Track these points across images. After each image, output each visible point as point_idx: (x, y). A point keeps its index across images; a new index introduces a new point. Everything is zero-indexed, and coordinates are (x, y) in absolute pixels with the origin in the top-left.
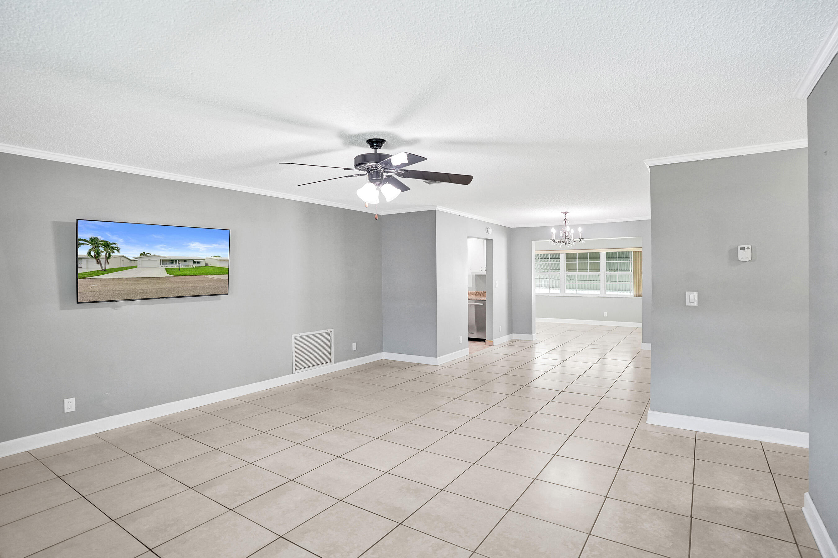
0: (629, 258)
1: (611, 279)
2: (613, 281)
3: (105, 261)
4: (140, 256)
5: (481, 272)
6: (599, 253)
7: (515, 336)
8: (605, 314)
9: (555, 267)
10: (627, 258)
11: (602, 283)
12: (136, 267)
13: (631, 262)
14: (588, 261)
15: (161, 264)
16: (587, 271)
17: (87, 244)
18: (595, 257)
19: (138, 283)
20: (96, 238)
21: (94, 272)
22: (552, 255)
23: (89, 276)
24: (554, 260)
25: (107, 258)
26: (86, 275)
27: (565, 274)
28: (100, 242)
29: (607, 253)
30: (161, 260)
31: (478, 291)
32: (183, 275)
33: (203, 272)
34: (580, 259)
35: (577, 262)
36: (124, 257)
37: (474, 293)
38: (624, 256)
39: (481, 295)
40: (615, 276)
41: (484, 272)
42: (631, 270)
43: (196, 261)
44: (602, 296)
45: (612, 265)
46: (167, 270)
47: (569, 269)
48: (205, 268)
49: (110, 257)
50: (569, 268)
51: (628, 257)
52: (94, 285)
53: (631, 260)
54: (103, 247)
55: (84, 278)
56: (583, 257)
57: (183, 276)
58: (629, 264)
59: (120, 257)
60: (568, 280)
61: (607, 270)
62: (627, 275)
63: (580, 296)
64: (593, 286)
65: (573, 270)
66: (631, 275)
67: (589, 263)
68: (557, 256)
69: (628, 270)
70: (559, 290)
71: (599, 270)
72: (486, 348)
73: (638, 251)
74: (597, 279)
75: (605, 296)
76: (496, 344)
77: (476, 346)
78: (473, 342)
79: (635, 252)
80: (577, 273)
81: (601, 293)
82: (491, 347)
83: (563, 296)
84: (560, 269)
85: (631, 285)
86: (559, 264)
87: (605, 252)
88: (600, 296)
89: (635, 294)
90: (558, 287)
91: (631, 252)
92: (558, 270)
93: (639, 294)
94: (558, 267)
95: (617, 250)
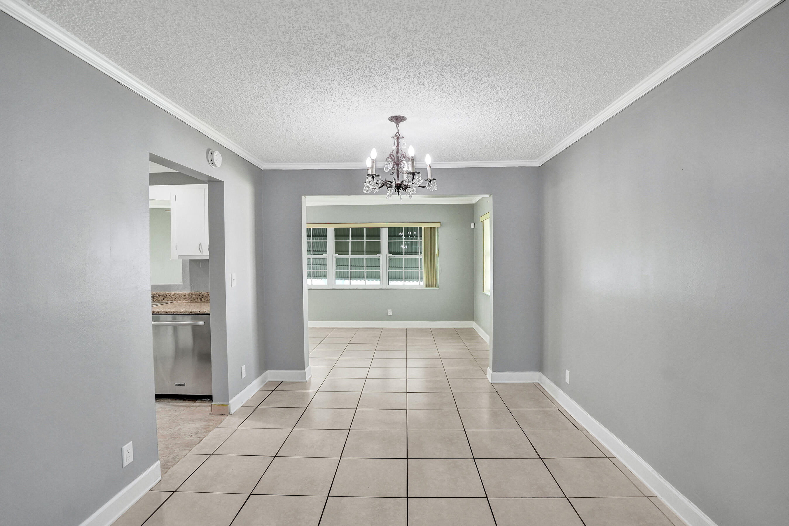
1: (394, 265)
2: (397, 266)
5: (200, 254)
6: (380, 228)
7: (272, 375)
8: (390, 313)
9: (317, 247)
10: (415, 236)
11: (384, 269)
13: (421, 242)
16: (364, 254)
18: (375, 233)
22: (314, 231)
24: (316, 237)
27: (334, 257)
29: (390, 230)
31: (195, 291)
34: (354, 238)
35: (350, 241)
37: (187, 296)
39: (201, 300)
40: (400, 260)
41: (205, 254)
42: (421, 253)
44: (385, 287)
45: (394, 246)
47: (338, 251)
50: (340, 249)
53: (421, 239)
56: (358, 233)
58: (416, 244)
60: (337, 265)
61: (390, 252)
62: (416, 259)
63: (355, 288)
64: (371, 274)
65: (344, 251)
66: (421, 259)
67: (364, 240)
68: (323, 232)
69: (416, 253)
70: (326, 280)
71: (379, 252)
72: (213, 429)
73: (431, 227)
74: (376, 264)
75: (389, 287)
76: (235, 410)
77: (188, 423)
78: (172, 404)
79: (426, 228)
80: (350, 256)
81: (382, 283)
82: (224, 411)
83: (331, 288)
84: (326, 251)
85: (421, 272)
86: (326, 243)
87: (389, 228)
88: (381, 287)
89: (427, 283)
90: (324, 276)
91: (421, 228)
92: (325, 253)
93: (431, 284)
94: (324, 247)
95: (403, 225)
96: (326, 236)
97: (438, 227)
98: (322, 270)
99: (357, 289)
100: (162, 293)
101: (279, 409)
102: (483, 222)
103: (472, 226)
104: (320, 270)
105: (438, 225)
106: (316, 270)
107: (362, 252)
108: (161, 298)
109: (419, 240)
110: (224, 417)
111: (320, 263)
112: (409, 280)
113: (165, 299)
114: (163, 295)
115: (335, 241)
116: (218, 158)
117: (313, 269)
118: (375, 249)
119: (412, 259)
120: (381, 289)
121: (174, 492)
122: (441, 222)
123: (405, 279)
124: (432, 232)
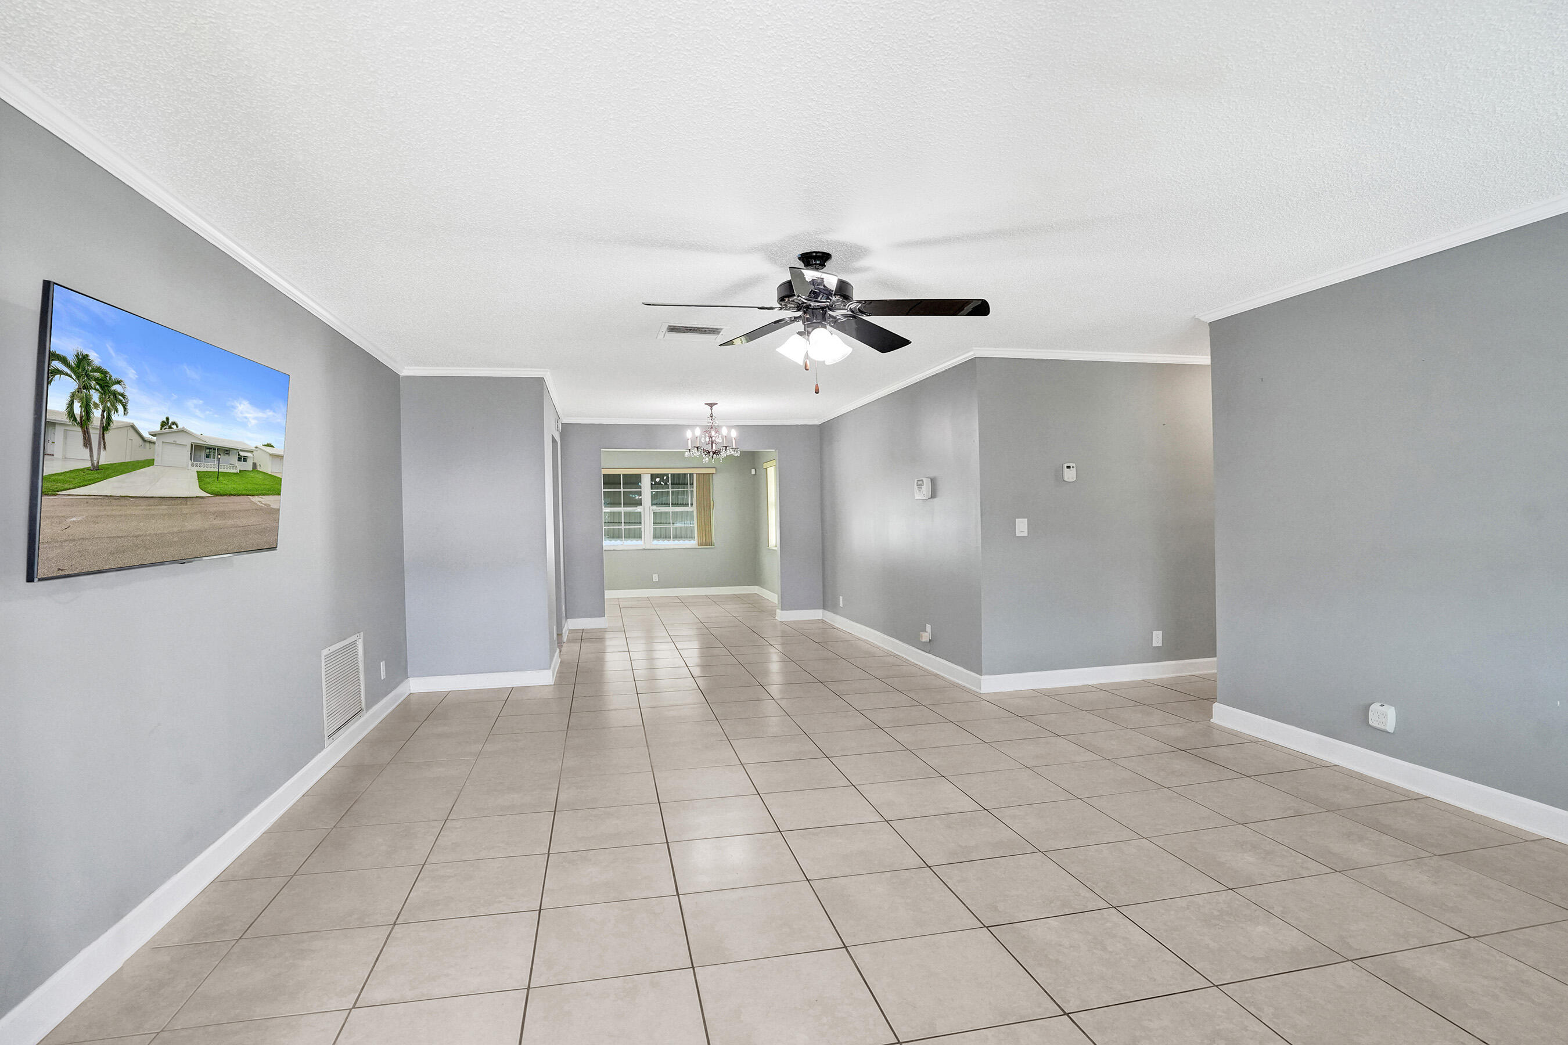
0: (687, 484)
1: (660, 520)
2: (664, 522)
3: (100, 438)
4: (161, 429)
6: (640, 475)
7: (572, 624)
8: (655, 578)
10: (684, 484)
11: (648, 526)
12: (150, 463)
13: (692, 492)
14: (622, 488)
15: (191, 459)
16: (621, 507)
17: (67, 375)
18: (633, 481)
19: (153, 512)
20: (87, 355)
21: (72, 475)
23: (67, 486)
25: (103, 427)
26: (57, 481)
28: (94, 371)
29: (653, 477)
30: (192, 445)
32: (221, 492)
33: (249, 486)
34: (607, 486)
36: (133, 427)
38: (680, 481)
40: (667, 513)
42: (693, 505)
43: (242, 454)
44: (649, 548)
45: (661, 496)
46: (201, 476)
48: (252, 474)
49: (109, 424)
52: (74, 519)
53: (692, 488)
54: (97, 390)
55: (54, 493)
56: (612, 482)
57: (221, 495)
58: (688, 493)
59: (126, 429)
61: (653, 504)
62: (686, 512)
63: (612, 549)
64: (635, 531)
66: (692, 512)
67: (623, 491)
69: (687, 505)
71: (640, 504)
73: (703, 474)
74: (637, 519)
75: (653, 548)
79: (698, 475)
81: (645, 543)
85: (693, 529)
87: (651, 475)
88: (645, 547)
89: (701, 542)
91: (691, 475)
93: (706, 542)
95: (670, 472)
97: (713, 474)
99: (614, 550)
102: (766, 469)
103: (753, 472)
105: (713, 471)
107: (619, 504)
109: (689, 489)
112: (678, 539)
118: (635, 500)
120: (645, 549)
122: (716, 467)
123: (673, 538)
124: (706, 479)
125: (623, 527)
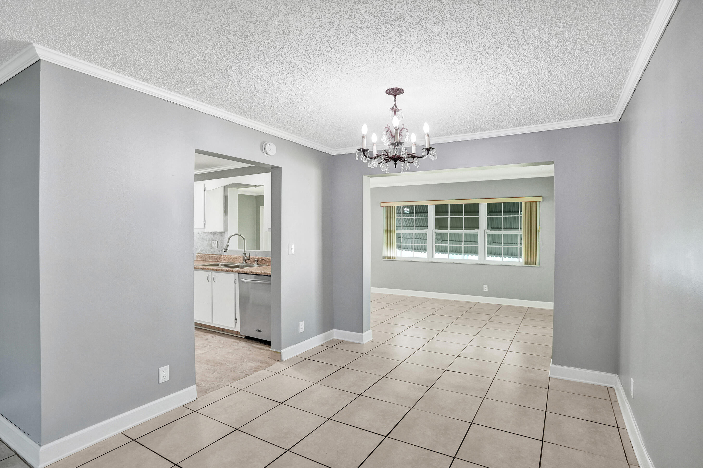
0: (518, 211)
1: (493, 240)
2: (496, 242)
6: (479, 204)
7: (337, 334)
8: (486, 288)
9: (419, 223)
11: (482, 245)
13: (521, 217)
14: (464, 215)
16: (462, 230)
22: (418, 208)
24: (421, 214)
27: (434, 233)
29: (489, 205)
34: (453, 214)
35: (449, 217)
38: (511, 208)
40: (499, 235)
42: (521, 228)
44: (482, 262)
45: (495, 221)
47: (438, 227)
50: (440, 224)
51: (516, 210)
53: (521, 215)
56: (456, 209)
58: (517, 219)
60: (437, 240)
61: (488, 228)
62: (516, 235)
63: (452, 262)
65: (444, 227)
66: (521, 235)
68: (423, 209)
69: (517, 228)
70: (427, 253)
71: (477, 228)
72: (261, 370)
73: (531, 202)
74: (474, 239)
75: (486, 263)
76: (287, 358)
77: (250, 362)
78: (253, 345)
79: (526, 203)
80: (449, 232)
81: (479, 258)
82: (277, 357)
83: (430, 260)
84: (427, 227)
85: (521, 249)
86: (426, 219)
87: (487, 203)
88: (478, 263)
89: (527, 261)
90: (424, 249)
91: (521, 203)
92: (426, 228)
93: (531, 262)
94: (425, 223)
95: (502, 201)
96: (427, 213)
97: (540, 201)
98: (422, 244)
99: (453, 263)
100: (264, 257)
101: (320, 364)
104: (420, 244)
105: (540, 199)
106: (417, 244)
107: (461, 228)
108: (263, 262)
109: (519, 216)
110: (276, 362)
111: (420, 237)
112: (508, 256)
113: (266, 263)
114: (264, 260)
115: (435, 217)
116: (272, 149)
117: (415, 243)
118: (474, 224)
119: (512, 235)
121: (195, 411)
122: (543, 195)
123: (504, 255)
124: (532, 206)
125: (463, 245)
